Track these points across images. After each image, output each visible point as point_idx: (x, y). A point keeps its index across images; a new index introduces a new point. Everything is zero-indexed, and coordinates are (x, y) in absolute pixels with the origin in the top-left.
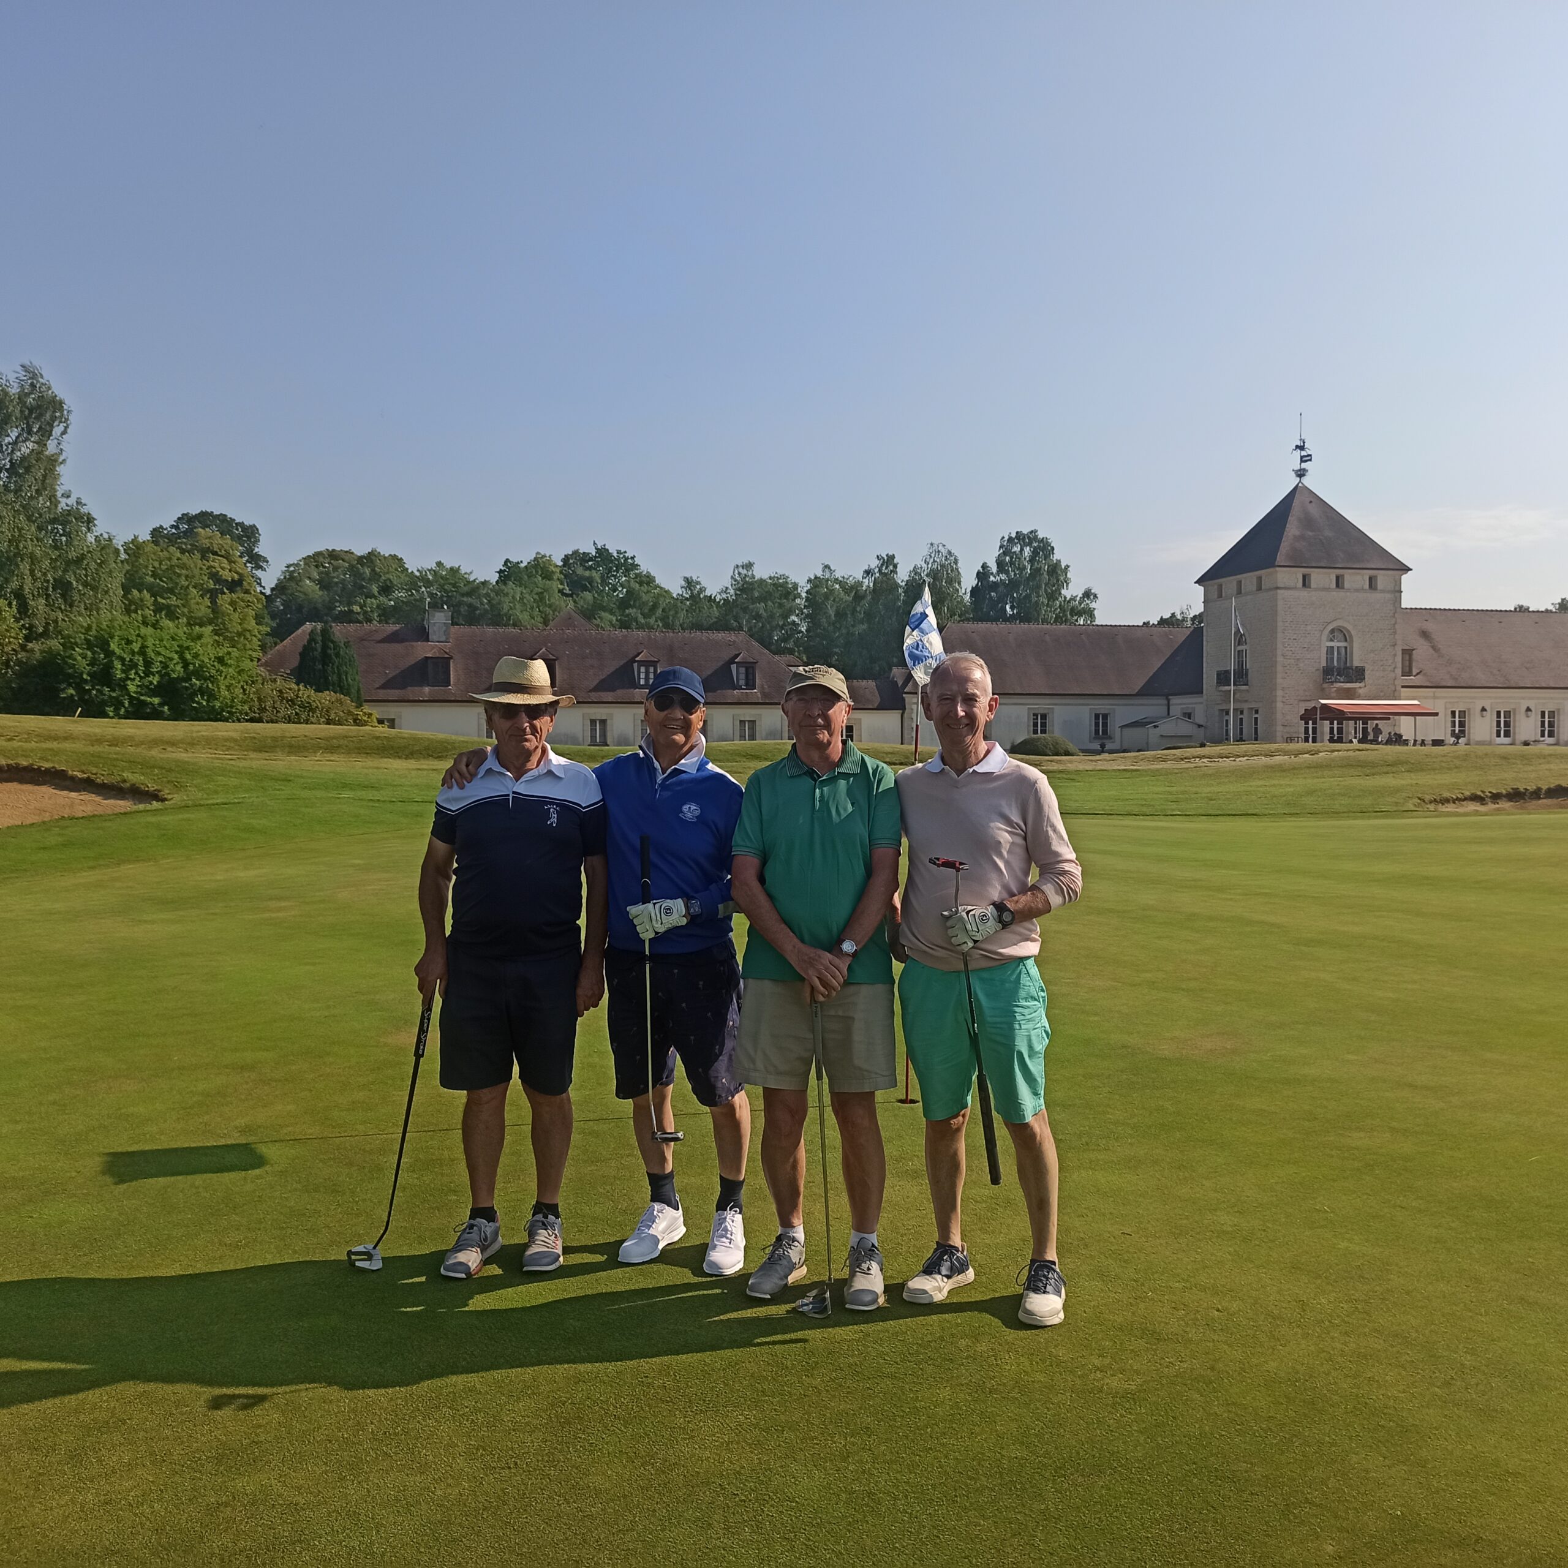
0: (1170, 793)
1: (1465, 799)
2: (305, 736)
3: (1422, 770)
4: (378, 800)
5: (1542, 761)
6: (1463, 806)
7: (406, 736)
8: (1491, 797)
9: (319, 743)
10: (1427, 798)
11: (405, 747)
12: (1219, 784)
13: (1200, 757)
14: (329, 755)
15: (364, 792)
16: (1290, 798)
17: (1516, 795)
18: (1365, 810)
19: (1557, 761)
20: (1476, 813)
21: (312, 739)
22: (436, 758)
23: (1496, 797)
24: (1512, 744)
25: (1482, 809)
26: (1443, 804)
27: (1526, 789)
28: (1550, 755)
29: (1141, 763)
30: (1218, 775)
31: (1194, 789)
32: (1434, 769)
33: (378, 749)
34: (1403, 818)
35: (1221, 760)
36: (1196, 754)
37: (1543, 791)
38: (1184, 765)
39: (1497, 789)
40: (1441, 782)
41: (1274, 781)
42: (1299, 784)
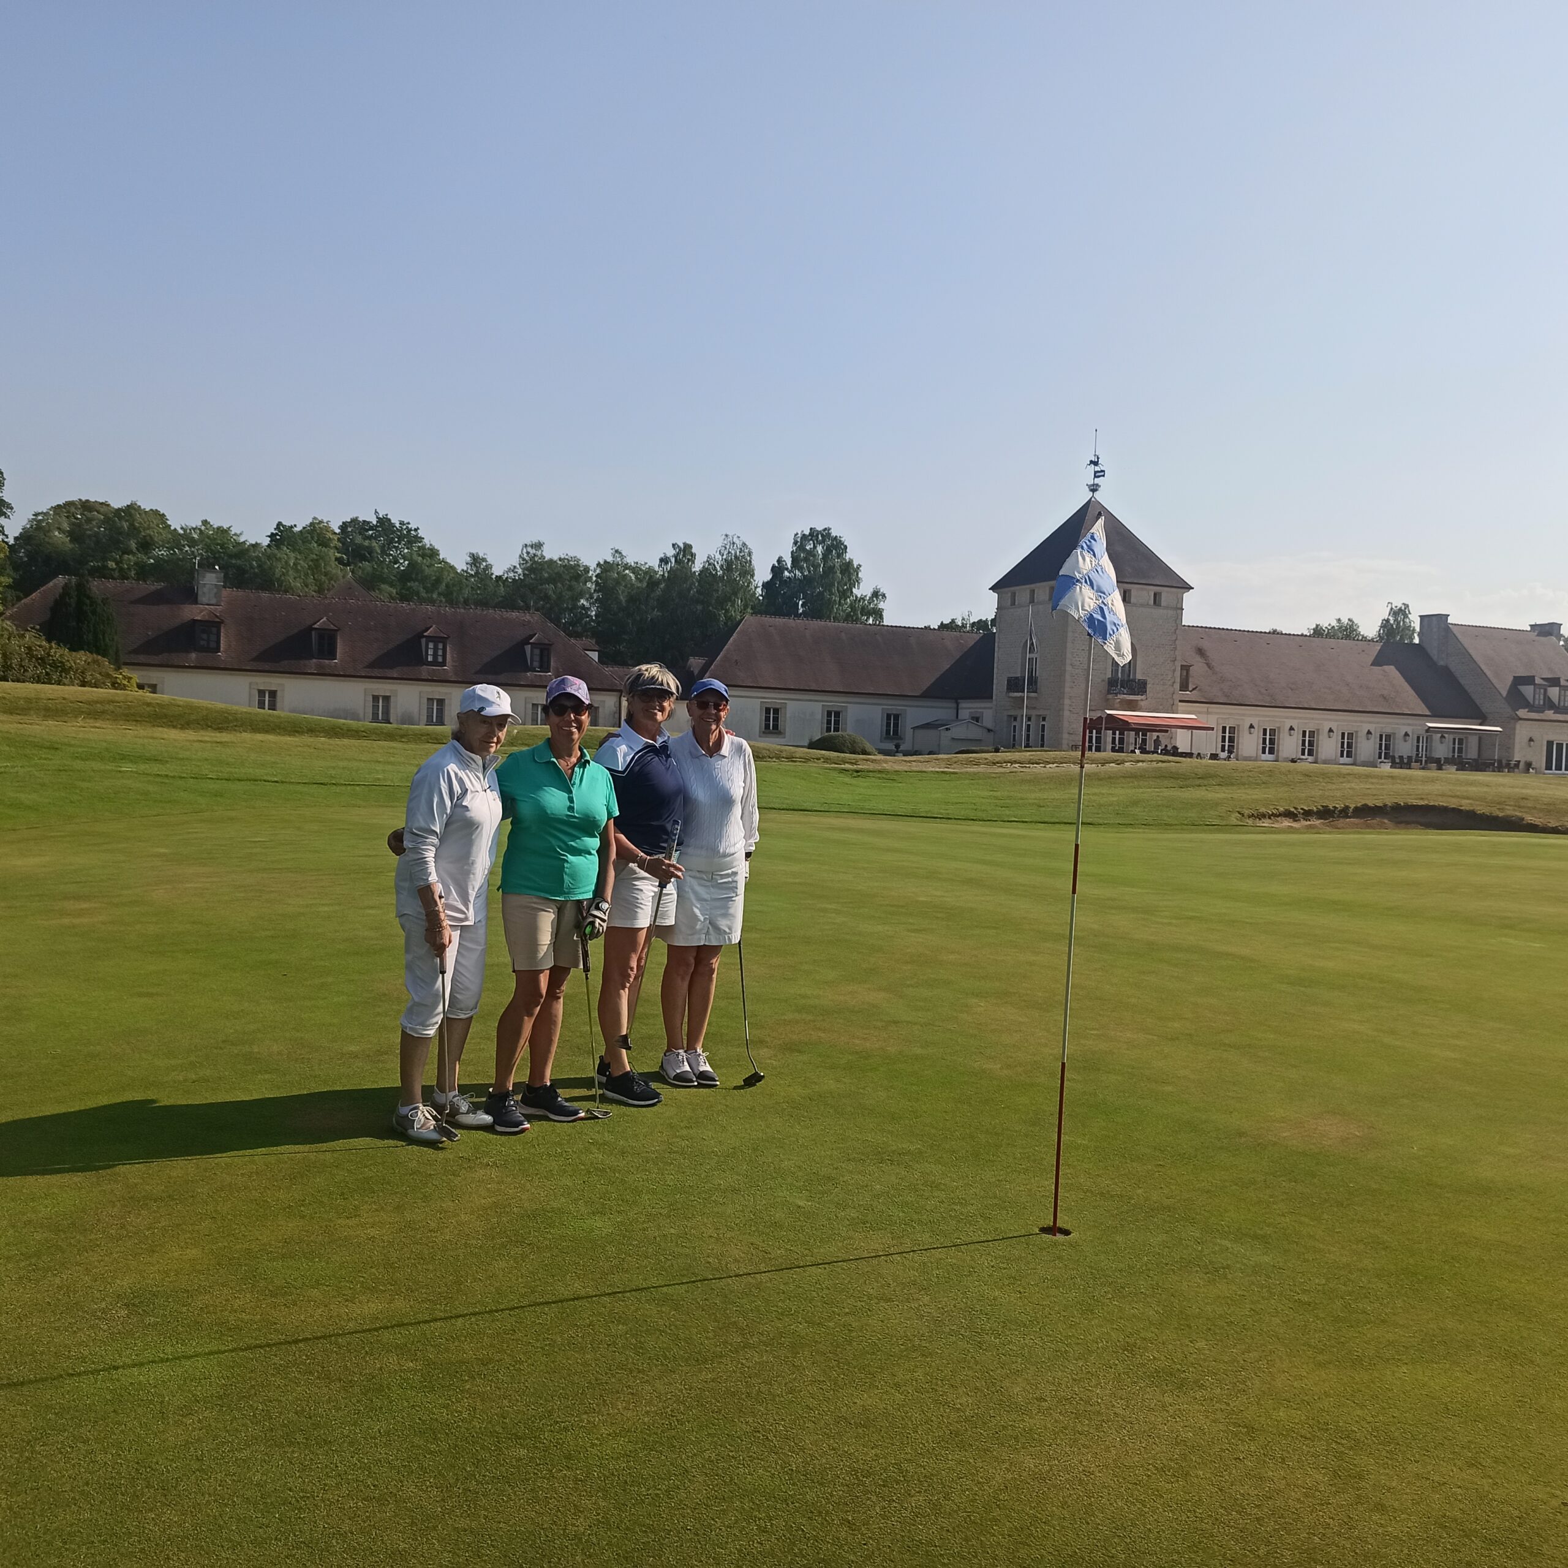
0: (996, 798)
1: (1280, 815)
2: (64, 699)
3: (1232, 784)
4: (166, 776)
5: (1341, 780)
6: (1278, 821)
7: (181, 703)
8: (1303, 814)
9: (80, 707)
10: (1246, 812)
11: (180, 715)
12: (1040, 790)
13: (1012, 762)
15: (147, 766)
16: (1118, 808)
17: (1325, 813)
18: (1196, 823)
19: (1356, 780)
20: (1291, 830)
21: (72, 702)
22: (215, 729)
23: (1308, 814)
24: (1316, 762)
25: (1295, 825)
26: (1260, 819)
27: (1335, 807)
28: (1349, 774)
29: (955, 765)
30: (1035, 781)
31: (1019, 795)
32: (1244, 784)
33: (149, 716)
34: (1239, 833)
35: (1031, 766)
36: (1007, 759)
37: (1351, 810)
38: (997, 770)
39: (1308, 806)
40: (1254, 797)
41: (1096, 790)
42: (1120, 793)
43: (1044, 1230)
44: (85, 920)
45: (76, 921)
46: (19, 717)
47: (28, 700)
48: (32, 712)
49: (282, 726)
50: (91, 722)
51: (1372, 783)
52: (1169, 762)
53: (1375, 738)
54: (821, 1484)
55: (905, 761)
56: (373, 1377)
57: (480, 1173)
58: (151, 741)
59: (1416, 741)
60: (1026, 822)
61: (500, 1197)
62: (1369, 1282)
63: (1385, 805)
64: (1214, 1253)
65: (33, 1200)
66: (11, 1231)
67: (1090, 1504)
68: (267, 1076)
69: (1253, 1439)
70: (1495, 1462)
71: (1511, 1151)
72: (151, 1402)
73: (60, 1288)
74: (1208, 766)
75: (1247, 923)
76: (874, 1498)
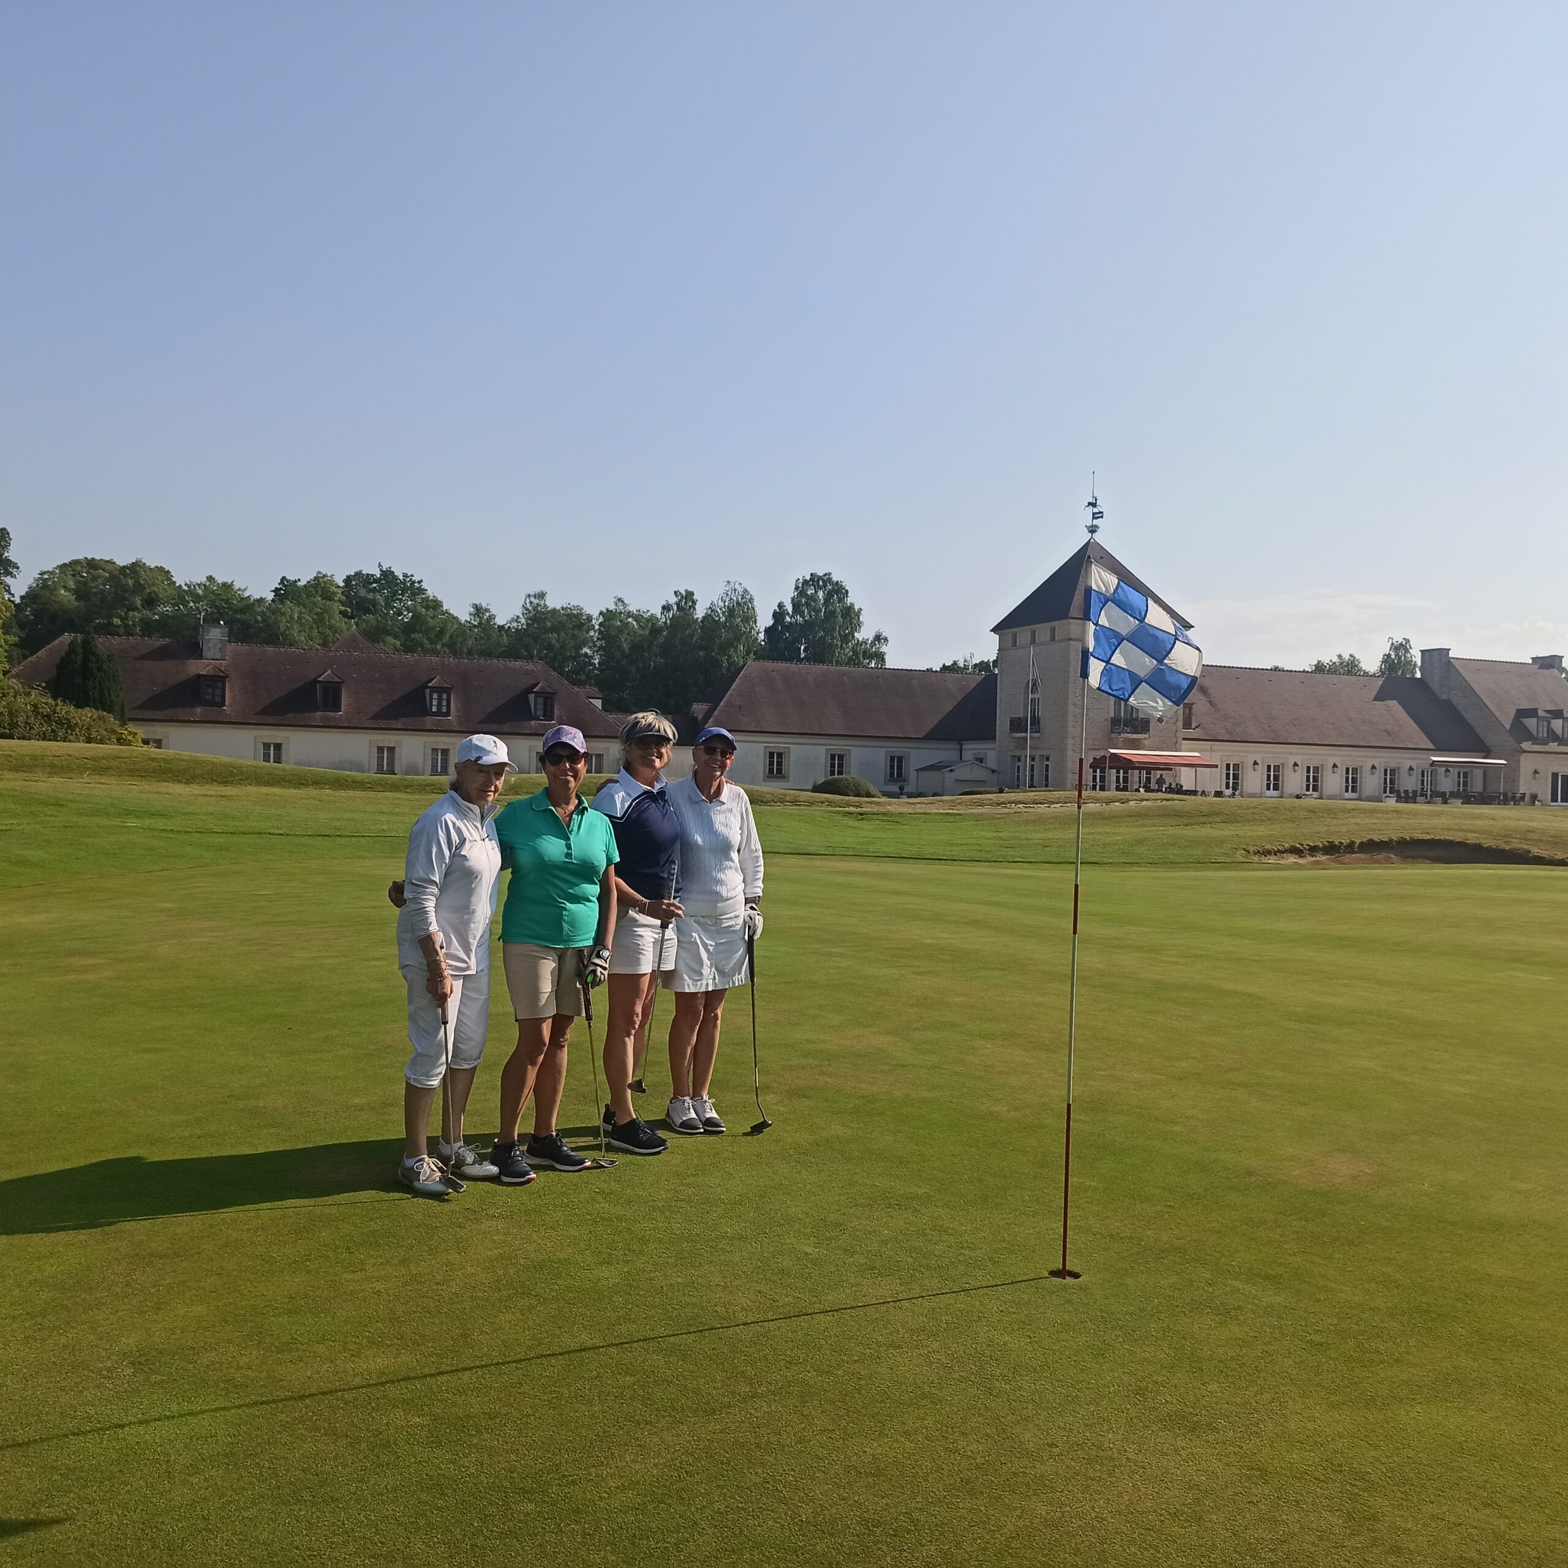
0: (1001, 839)
1: (1286, 851)
2: (70, 755)
3: (1237, 821)
4: (172, 830)
5: (1346, 815)
6: (1283, 858)
7: (186, 758)
8: (1309, 850)
9: (86, 764)
10: (1252, 849)
11: (185, 770)
12: (1045, 830)
13: (1016, 803)
14: (97, 777)
15: (152, 821)
16: (1122, 847)
17: (1331, 849)
18: (1201, 861)
19: (1361, 815)
20: (1297, 867)
21: (77, 759)
22: (220, 783)
23: (1313, 850)
24: (1320, 798)
25: (1301, 861)
26: (1266, 856)
27: (1340, 843)
28: (1354, 810)
29: (960, 807)
30: (1040, 821)
31: (1024, 836)
32: (1249, 821)
33: (154, 772)
34: (1245, 870)
35: (1036, 806)
36: (1011, 799)
37: (1357, 845)
38: (1002, 810)
39: (1314, 842)
40: (1259, 834)
41: (1099, 829)
42: (1125, 832)
43: (1053, 1273)
44: (90, 976)
45: (82, 977)
46: (24, 774)
47: (34, 757)
48: (38, 769)
49: (287, 778)
50: (96, 778)
51: (1378, 818)
52: (1174, 800)
53: (1380, 772)
54: (832, 1535)
55: (909, 803)
56: (380, 1433)
57: (486, 1225)
58: (156, 796)
59: (1420, 775)
60: (1031, 862)
61: (506, 1249)
62: (1382, 1321)
63: (1391, 840)
64: (1226, 1294)
65: (39, 1259)
66: (17, 1291)
67: (1103, 1551)
68: (272, 1131)
69: (1266, 1482)
70: (1511, 1501)
71: (1524, 1186)
72: (157, 1461)
73: (65, 1347)
74: (1213, 804)
75: (1254, 960)
76: (885, 1548)
